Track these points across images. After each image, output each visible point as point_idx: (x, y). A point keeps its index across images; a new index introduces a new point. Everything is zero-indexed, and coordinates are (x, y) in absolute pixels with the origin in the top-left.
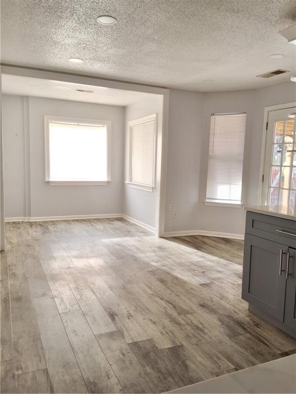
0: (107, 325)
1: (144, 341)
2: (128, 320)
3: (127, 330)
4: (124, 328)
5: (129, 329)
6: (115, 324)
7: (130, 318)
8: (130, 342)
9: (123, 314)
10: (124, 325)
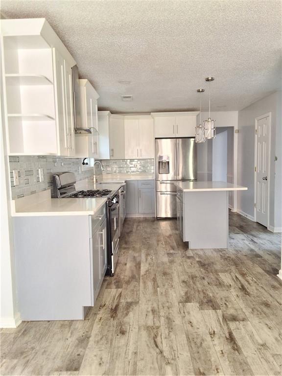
0: (238, 329)
1: (207, 309)
2: (216, 330)
3: (219, 320)
4: (222, 323)
5: (217, 321)
6: (229, 328)
7: (213, 332)
8: (218, 310)
9: (219, 338)
10: (221, 327)
